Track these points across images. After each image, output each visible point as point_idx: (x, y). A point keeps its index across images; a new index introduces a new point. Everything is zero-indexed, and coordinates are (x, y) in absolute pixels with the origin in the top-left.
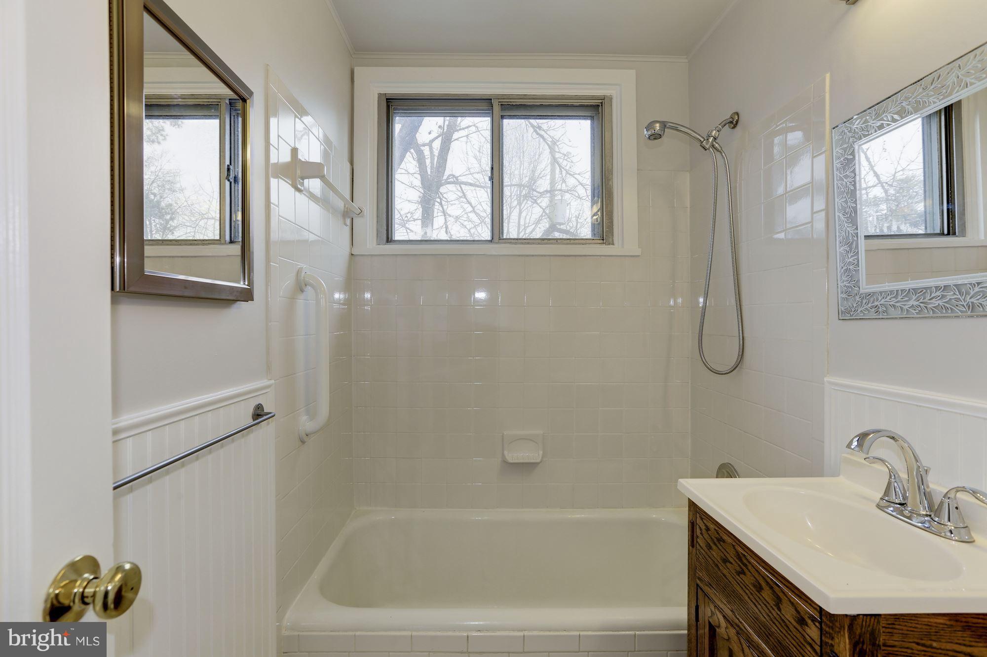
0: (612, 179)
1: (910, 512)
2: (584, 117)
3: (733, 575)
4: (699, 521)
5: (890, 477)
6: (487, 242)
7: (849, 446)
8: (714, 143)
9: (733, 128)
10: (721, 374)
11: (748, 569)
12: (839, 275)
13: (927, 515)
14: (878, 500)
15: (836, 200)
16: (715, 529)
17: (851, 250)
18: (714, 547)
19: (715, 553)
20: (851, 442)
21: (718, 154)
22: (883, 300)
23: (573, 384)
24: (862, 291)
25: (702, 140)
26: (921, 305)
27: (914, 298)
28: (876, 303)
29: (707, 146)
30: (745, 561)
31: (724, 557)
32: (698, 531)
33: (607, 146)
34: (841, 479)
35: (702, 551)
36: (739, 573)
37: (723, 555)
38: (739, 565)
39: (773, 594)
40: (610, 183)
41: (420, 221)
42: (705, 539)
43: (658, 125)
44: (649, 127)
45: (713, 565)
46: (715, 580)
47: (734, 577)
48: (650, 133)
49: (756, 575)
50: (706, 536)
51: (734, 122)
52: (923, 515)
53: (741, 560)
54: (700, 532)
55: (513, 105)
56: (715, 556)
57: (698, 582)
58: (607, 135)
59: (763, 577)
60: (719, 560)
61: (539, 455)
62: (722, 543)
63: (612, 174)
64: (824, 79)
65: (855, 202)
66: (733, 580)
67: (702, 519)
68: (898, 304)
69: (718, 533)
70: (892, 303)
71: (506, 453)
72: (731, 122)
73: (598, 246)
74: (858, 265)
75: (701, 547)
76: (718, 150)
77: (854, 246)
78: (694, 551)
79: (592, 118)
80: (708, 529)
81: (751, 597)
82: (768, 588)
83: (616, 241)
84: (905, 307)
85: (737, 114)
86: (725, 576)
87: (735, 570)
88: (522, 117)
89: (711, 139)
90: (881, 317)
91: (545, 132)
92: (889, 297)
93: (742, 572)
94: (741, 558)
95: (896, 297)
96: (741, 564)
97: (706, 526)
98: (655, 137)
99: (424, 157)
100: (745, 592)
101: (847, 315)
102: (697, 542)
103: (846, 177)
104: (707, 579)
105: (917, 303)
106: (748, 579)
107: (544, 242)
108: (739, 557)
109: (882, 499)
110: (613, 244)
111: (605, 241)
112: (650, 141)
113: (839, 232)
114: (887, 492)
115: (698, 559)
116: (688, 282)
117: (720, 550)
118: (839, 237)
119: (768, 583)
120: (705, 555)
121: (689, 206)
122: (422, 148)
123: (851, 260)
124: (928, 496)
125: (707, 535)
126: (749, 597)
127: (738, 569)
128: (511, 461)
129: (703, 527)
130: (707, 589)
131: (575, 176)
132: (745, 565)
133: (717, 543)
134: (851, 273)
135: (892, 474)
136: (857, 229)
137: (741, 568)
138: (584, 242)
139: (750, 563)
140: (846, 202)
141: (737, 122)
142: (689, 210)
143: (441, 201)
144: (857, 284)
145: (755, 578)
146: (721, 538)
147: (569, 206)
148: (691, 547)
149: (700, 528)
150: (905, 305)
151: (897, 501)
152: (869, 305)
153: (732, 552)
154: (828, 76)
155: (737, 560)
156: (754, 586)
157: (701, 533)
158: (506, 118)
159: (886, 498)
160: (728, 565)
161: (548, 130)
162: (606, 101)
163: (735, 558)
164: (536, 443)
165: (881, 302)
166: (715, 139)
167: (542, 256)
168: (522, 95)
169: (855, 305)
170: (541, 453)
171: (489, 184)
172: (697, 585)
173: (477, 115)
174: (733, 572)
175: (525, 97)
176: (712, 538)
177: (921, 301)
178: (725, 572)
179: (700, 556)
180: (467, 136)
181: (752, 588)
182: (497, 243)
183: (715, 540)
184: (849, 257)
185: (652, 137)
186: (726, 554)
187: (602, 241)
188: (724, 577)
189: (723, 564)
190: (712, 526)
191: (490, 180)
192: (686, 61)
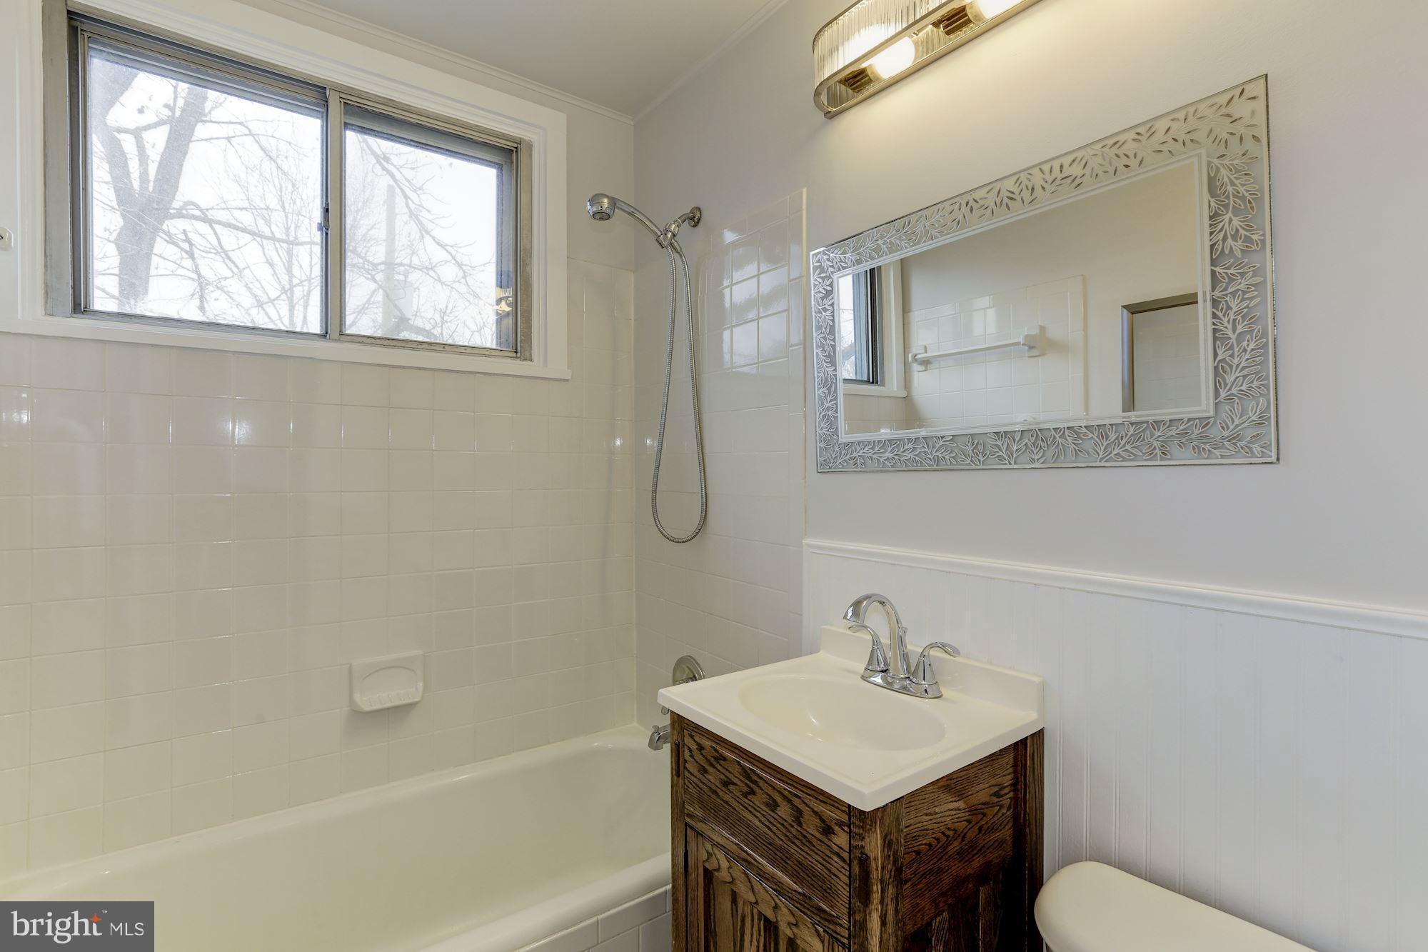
0: (531, 263)
1: (892, 678)
2: (490, 164)
3: (738, 799)
4: (688, 741)
5: (874, 644)
6: (316, 337)
7: (845, 617)
8: (673, 241)
9: (693, 226)
10: (684, 542)
11: (758, 786)
12: (818, 420)
13: (906, 678)
14: (862, 671)
15: (815, 335)
16: (712, 747)
17: (829, 393)
18: (710, 769)
19: (713, 777)
20: (847, 613)
21: (677, 255)
22: (861, 451)
23: (471, 570)
24: (840, 440)
25: (659, 234)
26: (896, 457)
27: (890, 449)
28: (854, 455)
29: (665, 244)
30: (755, 778)
31: (726, 779)
32: (687, 754)
33: (524, 213)
34: (822, 654)
35: (692, 778)
36: (745, 795)
37: (723, 777)
38: (746, 784)
39: (792, 809)
40: (528, 269)
41: (117, 277)
42: (697, 762)
43: (606, 200)
44: (594, 200)
45: (710, 793)
46: (713, 812)
47: (740, 801)
48: (595, 209)
49: (770, 791)
50: (698, 756)
51: (694, 219)
52: (902, 678)
53: (748, 777)
54: (689, 754)
55: (367, 111)
56: (712, 780)
57: (688, 820)
58: (524, 198)
59: (779, 792)
60: (717, 785)
61: (417, 689)
62: (722, 762)
63: (531, 257)
64: (802, 193)
65: (834, 340)
66: (738, 805)
67: (692, 737)
68: (875, 456)
69: (716, 750)
70: (870, 455)
71: (357, 696)
72: (692, 219)
73: (509, 360)
74: (836, 411)
75: (690, 773)
76: (677, 252)
77: (833, 389)
78: (681, 781)
79: (500, 167)
80: (701, 748)
81: (763, 819)
82: (785, 803)
83: (535, 356)
84: (882, 460)
85: (700, 210)
86: (726, 802)
87: (741, 791)
88: (385, 136)
89: (669, 235)
90: (859, 469)
91: (398, 169)
92: (867, 448)
93: (753, 792)
94: (749, 774)
95: (873, 448)
96: (748, 783)
97: (698, 744)
98: (602, 216)
99: (123, 154)
100: (755, 815)
101: (825, 468)
102: (685, 768)
103: (825, 310)
104: (699, 813)
105: (892, 455)
106: (759, 800)
107: (422, 347)
108: (746, 773)
109: (866, 669)
110: (531, 360)
111: (519, 355)
112: (593, 220)
113: (818, 372)
114: (870, 663)
115: (686, 791)
116: (632, 420)
117: (719, 771)
118: (818, 377)
119: (784, 797)
120: (698, 783)
121: (633, 318)
122: (121, 136)
123: (830, 404)
124: (905, 657)
125: (701, 757)
126: (760, 821)
127: (746, 789)
128: (367, 708)
129: (694, 747)
130: (700, 826)
131: (447, 248)
132: (755, 783)
133: (715, 763)
134: (831, 422)
135: (876, 642)
136: (835, 370)
137: (749, 787)
138: (488, 353)
139: (761, 778)
140: (825, 338)
141: (699, 219)
142: (632, 322)
143: (191, 249)
144: (836, 432)
145: (768, 795)
146: (721, 755)
147: (417, 293)
148: (675, 777)
149: (690, 749)
150: (881, 457)
151: (879, 669)
152: (848, 457)
153: (736, 770)
154: (805, 190)
155: (743, 779)
156: (767, 805)
157: (690, 756)
158: (353, 130)
159: (870, 668)
160: (731, 787)
161: (401, 167)
162: (523, 147)
163: (741, 777)
164: (413, 670)
165: (860, 454)
166: (674, 235)
167: (420, 369)
168: (385, 98)
169: (834, 456)
170: (421, 685)
171: (317, 236)
172: (686, 824)
173: (289, 107)
174: (739, 794)
175: (390, 102)
176: (706, 759)
177: (895, 453)
178: (727, 797)
179: (690, 786)
180: (228, 139)
181: (764, 808)
182: (336, 340)
183: (712, 759)
184: (829, 400)
185: (597, 216)
186: (728, 774)
187: (514, 355)
188: (724, 804)
189: (723, 788)
190: (707, 744)
191: (320, 229)
192: (632, 123)
